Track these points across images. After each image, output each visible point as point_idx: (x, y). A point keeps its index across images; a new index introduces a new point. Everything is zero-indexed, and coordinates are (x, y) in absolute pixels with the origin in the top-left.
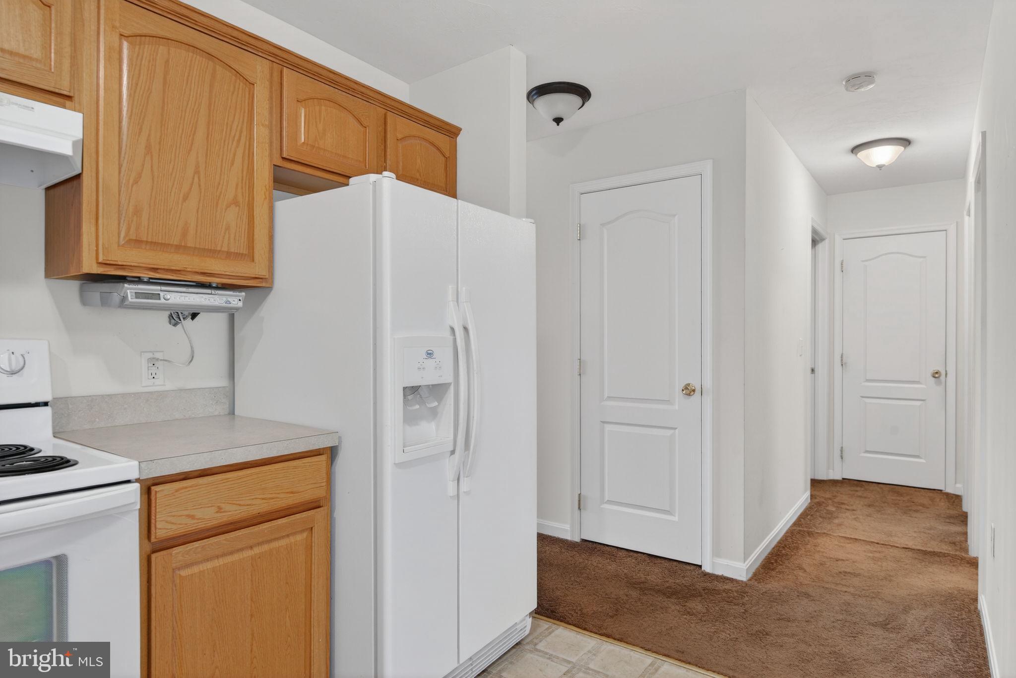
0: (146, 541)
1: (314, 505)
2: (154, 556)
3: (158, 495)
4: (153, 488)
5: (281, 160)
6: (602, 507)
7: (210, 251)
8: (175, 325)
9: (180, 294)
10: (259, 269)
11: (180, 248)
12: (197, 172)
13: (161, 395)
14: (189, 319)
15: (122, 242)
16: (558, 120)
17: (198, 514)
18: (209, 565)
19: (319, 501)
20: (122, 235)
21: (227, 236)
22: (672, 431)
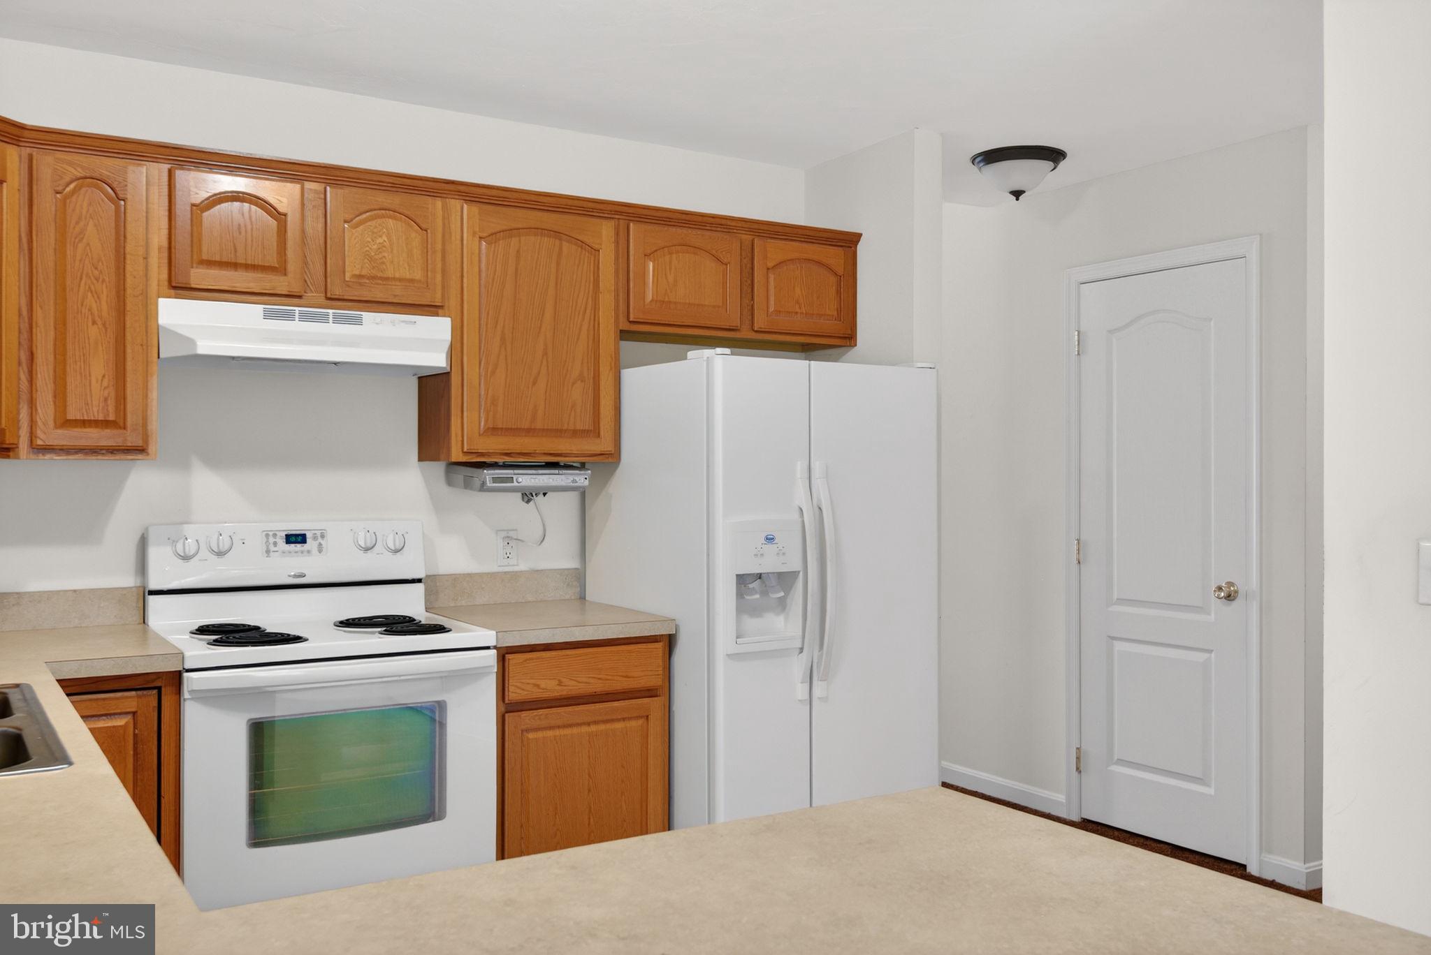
0: (502, 703)
1: (651, 693)
2: (507, 715)
3: (511, 662)
4: (507, 655)
5: (629, 323)
6: (1109, 768)
7: (557, 430)
8: (528, 502)
9: (530, 476)
10: (605, 445)
11: (530, 432)
12: (545, 354)
13: (515, 576)
14: (541, 495)
15: (482, 432)
16: (1017, 194)
17: (543, 684)
18: (550, 733)
19: (657, 689)
20: (482, 424)
21: (573, 414)
22: (1206, 655)
